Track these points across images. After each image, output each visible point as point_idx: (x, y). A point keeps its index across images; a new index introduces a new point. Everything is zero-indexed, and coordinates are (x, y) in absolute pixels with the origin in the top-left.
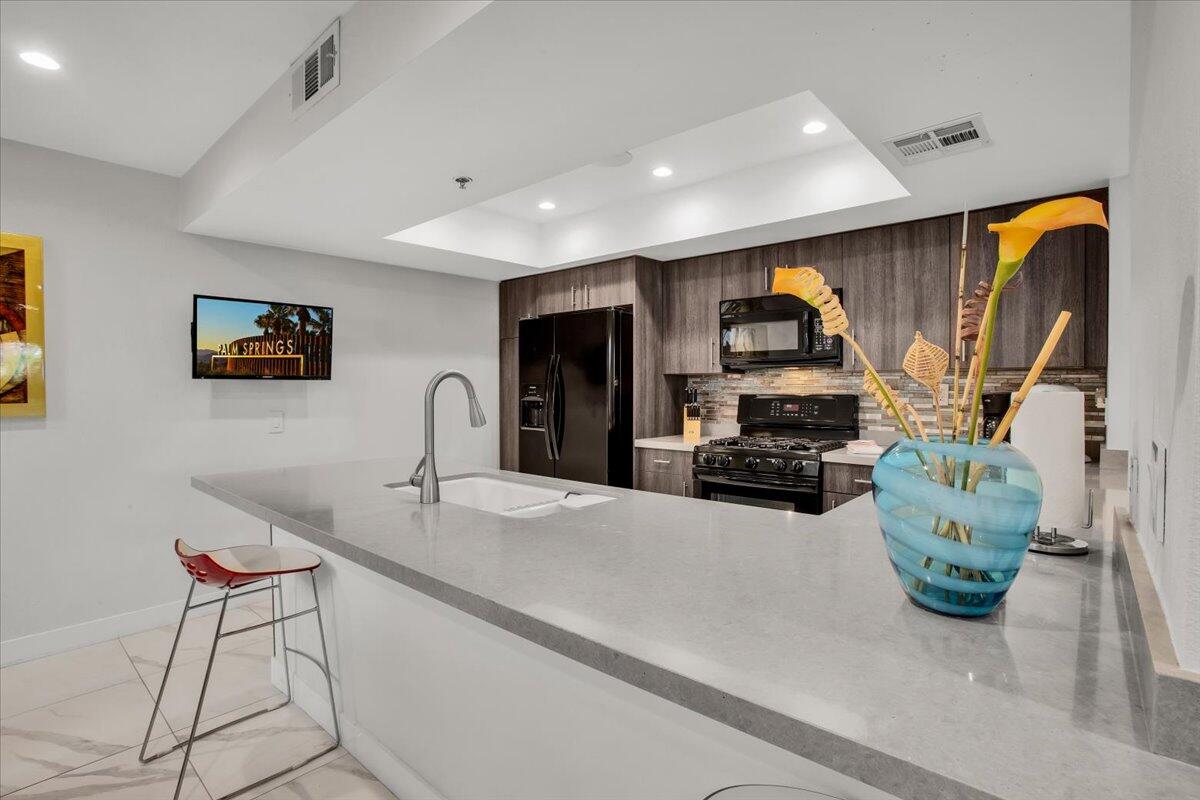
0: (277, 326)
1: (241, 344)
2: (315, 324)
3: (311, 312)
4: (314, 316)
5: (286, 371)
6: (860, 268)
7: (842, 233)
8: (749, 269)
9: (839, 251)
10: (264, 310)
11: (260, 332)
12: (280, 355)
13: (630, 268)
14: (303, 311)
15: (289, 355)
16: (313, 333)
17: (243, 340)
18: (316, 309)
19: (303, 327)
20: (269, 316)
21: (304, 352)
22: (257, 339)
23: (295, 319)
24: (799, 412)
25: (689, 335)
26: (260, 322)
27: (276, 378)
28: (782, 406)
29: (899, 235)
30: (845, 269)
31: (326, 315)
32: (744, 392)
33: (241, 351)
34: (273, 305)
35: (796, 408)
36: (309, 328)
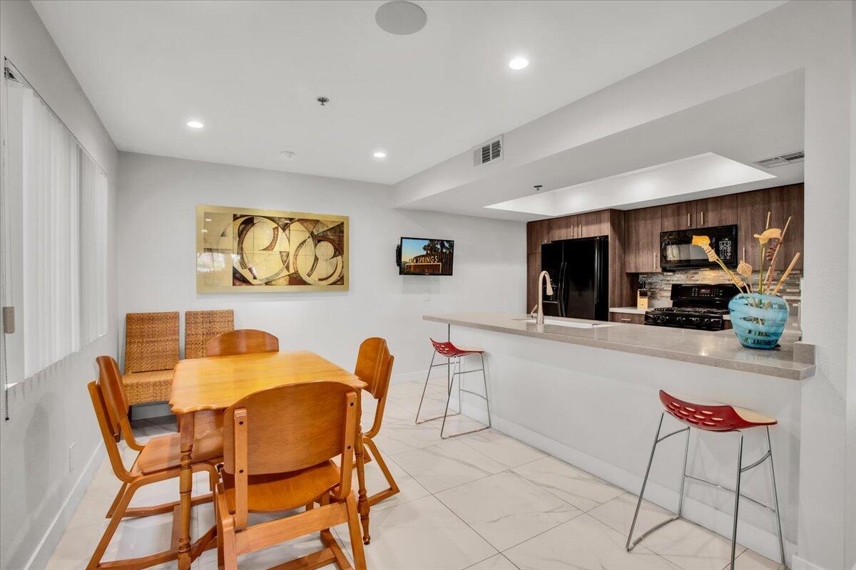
0: (431, 250)
1: (417, 259)
2: (447, 248)
3: (445, 243)
4: (447, 245)
5: (434, 271)
6: (749, 213)
7: (737, 194)
8: (679, 214)
9: (735, 204)
10: (427, 243)
11: (424, 253)
12: (432, 263)
13: (607, 216)
14: (442, 242)
15: (436, 263)
16: (446, 253)
17: (418, 257)
18: (447, 241)
19: (442, 250)
20: (428, 246)
21: (442, 262)
22: (423, 256)
23: (439, 246)
24: (710, 294)
25: (641, 251)
26: (425, 248)
27: (430, 274)
28: (699, 292)
29: (773, 194)
30: (739, 214)
31: (451, 243)
32: (674, 283)
33: (417, 262)
34: (431, 240)
35: (708, 291)
36: (444, 251)
